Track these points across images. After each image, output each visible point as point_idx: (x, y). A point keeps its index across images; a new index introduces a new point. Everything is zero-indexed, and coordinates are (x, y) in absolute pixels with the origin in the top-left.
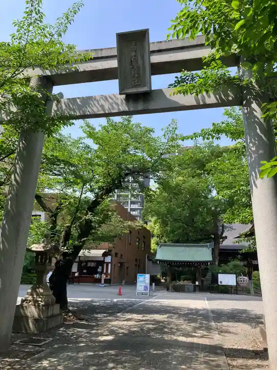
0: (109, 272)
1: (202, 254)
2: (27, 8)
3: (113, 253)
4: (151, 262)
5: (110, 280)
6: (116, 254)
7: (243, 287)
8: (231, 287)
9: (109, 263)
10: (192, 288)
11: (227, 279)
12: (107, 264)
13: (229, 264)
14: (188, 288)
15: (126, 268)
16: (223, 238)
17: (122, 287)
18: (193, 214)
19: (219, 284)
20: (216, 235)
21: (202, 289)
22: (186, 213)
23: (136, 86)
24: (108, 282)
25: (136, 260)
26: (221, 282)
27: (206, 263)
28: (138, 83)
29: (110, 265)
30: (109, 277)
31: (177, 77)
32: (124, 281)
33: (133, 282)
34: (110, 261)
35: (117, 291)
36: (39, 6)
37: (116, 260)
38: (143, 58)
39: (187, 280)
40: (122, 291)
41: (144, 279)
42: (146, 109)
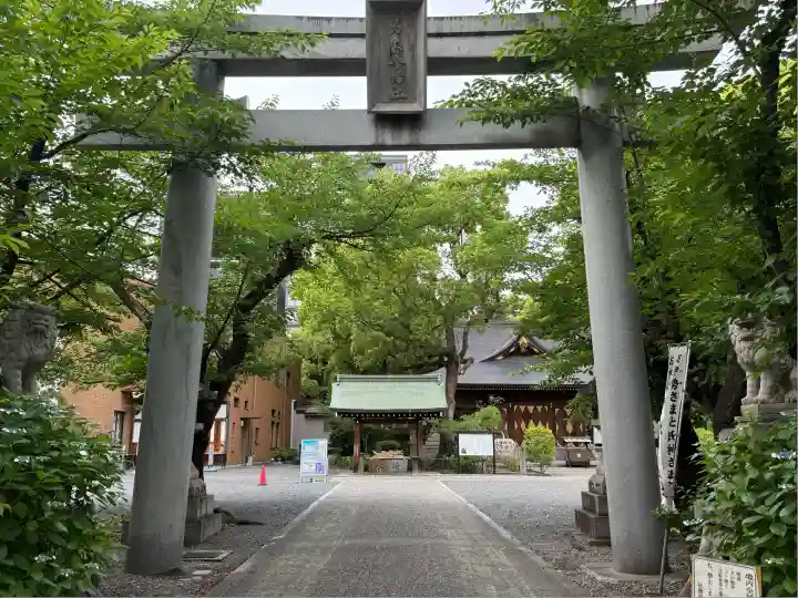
0: (222, 439)
1: (428, 394)
3: (231, 398)
4: (302, 415)
5: (224, 456)
6: (236, 401)
7: (505, 460)
8: (483, 459)
9: (222, 420)
10: (404, 465)
11: (474, 445)
12: (219, 422)
13: (477, 413)
14: (397, 466)
15: (254, 430)
16: (465, 362)
18: (409, 312)
19: (461, 454)
20: (451, 354)
21: (418, 465)
22: (395, 311)
23: (393, 100)
24: (220, 460)
25: (273, 411)
26: (464, 451)
27: (434, 413)
28: (403, 95)
29: (223, 425)
30: (221, 452)
31: (467, 84)
32: (251, 459)
34: (224, 416)
37: (237, 413)
38: (413, 48)
39: (393, 448)
40: (267, 477)
41: (315, 450)
42: (415, 142)
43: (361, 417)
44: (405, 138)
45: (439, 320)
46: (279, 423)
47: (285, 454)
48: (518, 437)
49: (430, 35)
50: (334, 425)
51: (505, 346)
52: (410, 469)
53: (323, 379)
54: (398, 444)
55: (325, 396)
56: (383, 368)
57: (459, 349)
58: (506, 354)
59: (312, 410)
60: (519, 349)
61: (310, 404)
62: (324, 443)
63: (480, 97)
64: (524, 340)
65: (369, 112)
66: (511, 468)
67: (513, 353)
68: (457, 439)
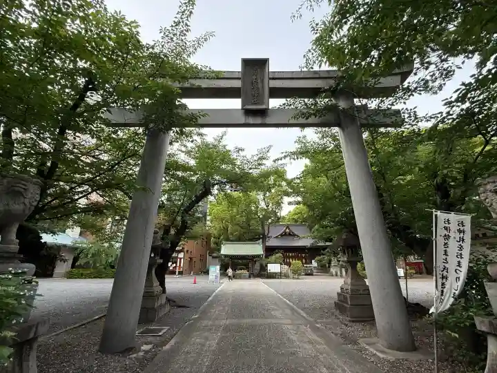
0: (182, 265)
1: (256, 249)
2: (176, 17)
3: (185, 250)
4: (211, 257)
6: (187, 251)
7: (284, 274)
8: (276, 273)
10: (248, 275)
11: (273, 268)
12: (181, 259)
15: (194, 262)
16: (269, 237)
17: (197, 277)
18: (248, 220)
19: (268, 271)
20: (264, 235)
21: (253, 275)
22: (244, 219)
23: (255, 104)
24: (180, 273)
25: (201, 255)
26: (270, 270)
27: (258, 256)
28: (257, 101)
30: (181, 270)
32: (192, 273)
33: (207, 273)
34: (183, 257)
35: (193, 280)
36: (187, 20)
37: (188, 256)
38: (262, 81)
39: (244, 269)
40: (197, 280)
41: (215, 270)
42: (264, 123)
43: (232, 257)
44: (259, 121)
45: (260, 222)
46: (203, 260)
47: (205, 271)
48: (289, 264)
49: (270, 79)
50: (222, 260)
51: (281, 232)
52: (250, 277)
53: (218, 245)
54: (245, 267)
55: (219, 250)
56: (240, 239)
57: (266, 232)
58: (282, 235)
59: (215, 255)
60: (285, 234)
61: (213, 253)
62: (218, 267)
63: (292, 106)
64: (287, 230)
65: (242, 109)
66: (287, 276)
67: (284, 235)
68: (266, 266)
